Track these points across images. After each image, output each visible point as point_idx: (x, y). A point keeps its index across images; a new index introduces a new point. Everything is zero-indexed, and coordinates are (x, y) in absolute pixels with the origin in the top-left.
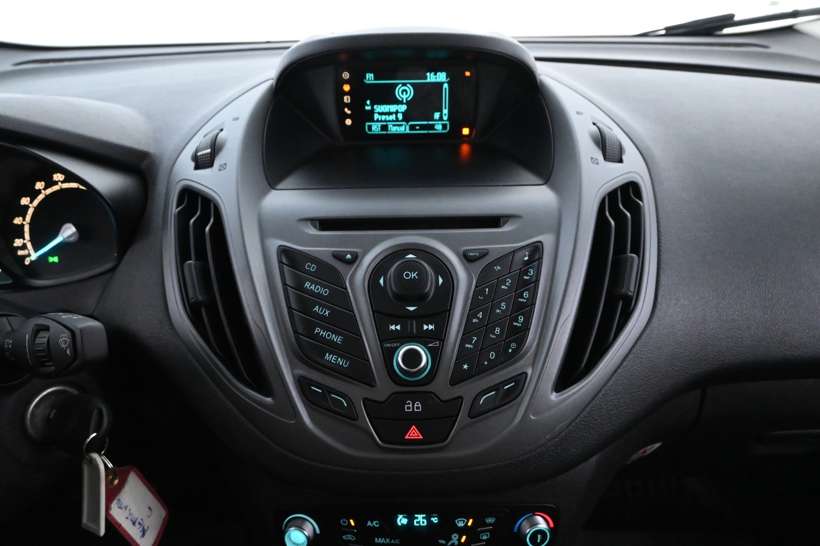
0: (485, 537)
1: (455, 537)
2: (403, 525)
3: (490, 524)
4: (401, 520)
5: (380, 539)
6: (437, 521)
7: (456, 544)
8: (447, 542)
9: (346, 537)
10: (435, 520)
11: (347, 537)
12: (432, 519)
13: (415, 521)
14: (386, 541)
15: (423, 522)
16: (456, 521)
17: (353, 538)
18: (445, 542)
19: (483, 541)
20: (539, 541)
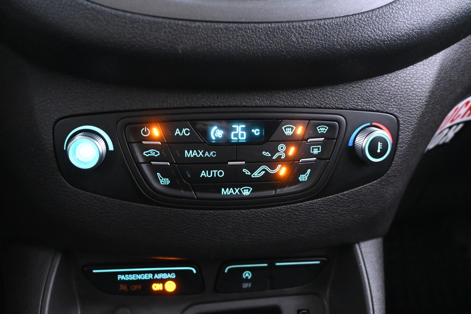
0: (316, 152)
1: (282, 147)
2: (217, 139)
3: (321, 135)
4: (215, 133)
5: (191, 151)
6: (259, 133)
7: (282, 158)
8: (273, 155)
9: (147, 154)
10: (256, 132)
11: (149, 153)
12: (253, 131)
13: (233, 133)
14: (198, 153)
15: (242, 135)
16: (283, 128)
17: (156, 153)
18: (270, 155)
19: (313, 156)
20: (379, 151)
